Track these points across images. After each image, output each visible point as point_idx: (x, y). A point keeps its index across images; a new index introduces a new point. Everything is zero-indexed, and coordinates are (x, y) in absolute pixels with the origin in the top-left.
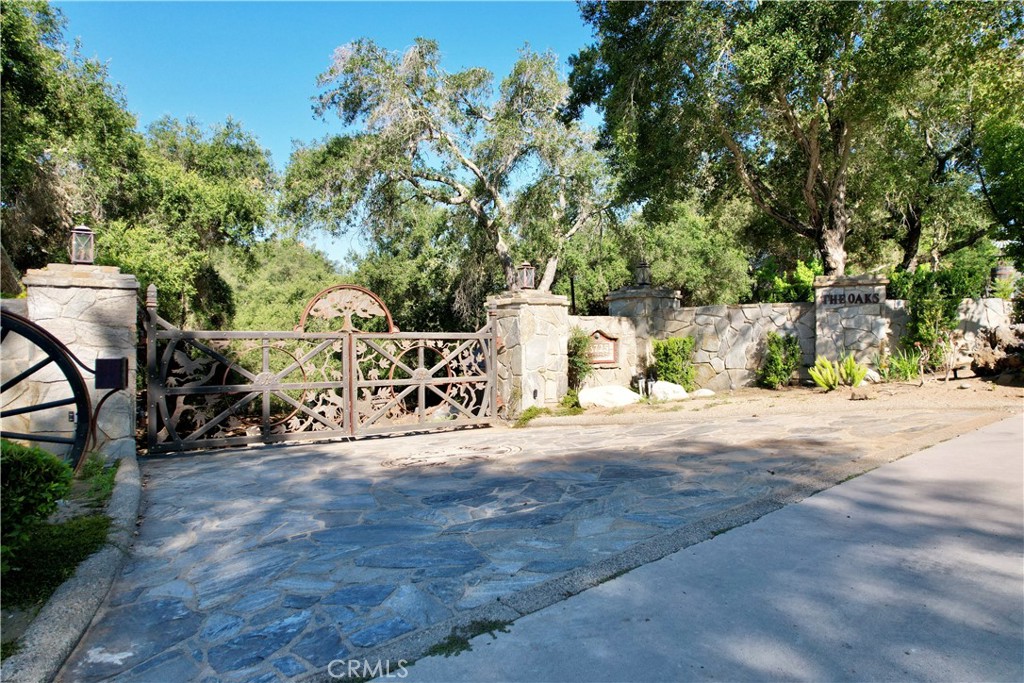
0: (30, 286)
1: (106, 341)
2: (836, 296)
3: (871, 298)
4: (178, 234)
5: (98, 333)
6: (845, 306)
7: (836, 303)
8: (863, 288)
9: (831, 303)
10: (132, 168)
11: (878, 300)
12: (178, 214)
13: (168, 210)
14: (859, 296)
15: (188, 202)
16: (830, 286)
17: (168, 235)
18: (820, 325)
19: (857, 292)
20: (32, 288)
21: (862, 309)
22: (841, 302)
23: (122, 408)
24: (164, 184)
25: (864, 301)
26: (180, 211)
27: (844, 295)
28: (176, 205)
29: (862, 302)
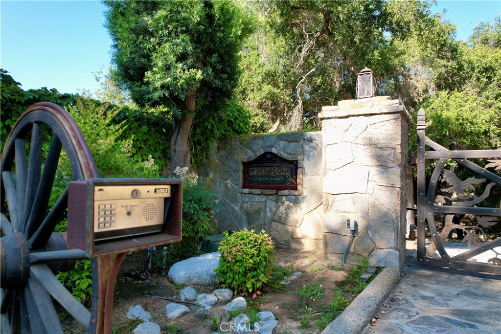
0: (324, 119)
1: (375, 161)
4: (486, 93)
5: (369, 154)
10: (453, 58)
12: (485, 80)
13: (478, 79)
15: (493, 70)
17: (478, 96)
20: (324, 121)
23: (388, 222)
24: (475, 62)
26: (487, 78)
28: (484, 74)
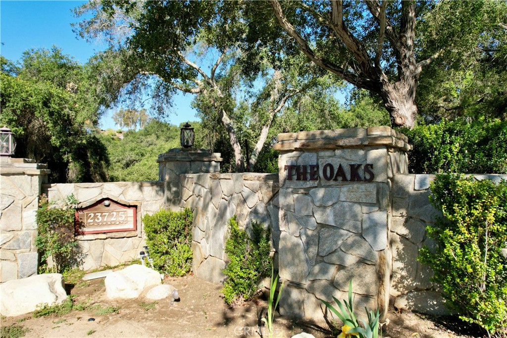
2: (305, 167)
3: (361, 172)
6: (319, 186)
7: (305, 179)
8: (348, 154)
9: (299, 179)
11: (373, 176)
14: (340, 167)
16: (296, 149)
18: (285, 215)
19: (338, 159)
21: (346, 192)
22: (312, 179)
25: (349, 177)
27: (317, 166)
29: (345, 179)
